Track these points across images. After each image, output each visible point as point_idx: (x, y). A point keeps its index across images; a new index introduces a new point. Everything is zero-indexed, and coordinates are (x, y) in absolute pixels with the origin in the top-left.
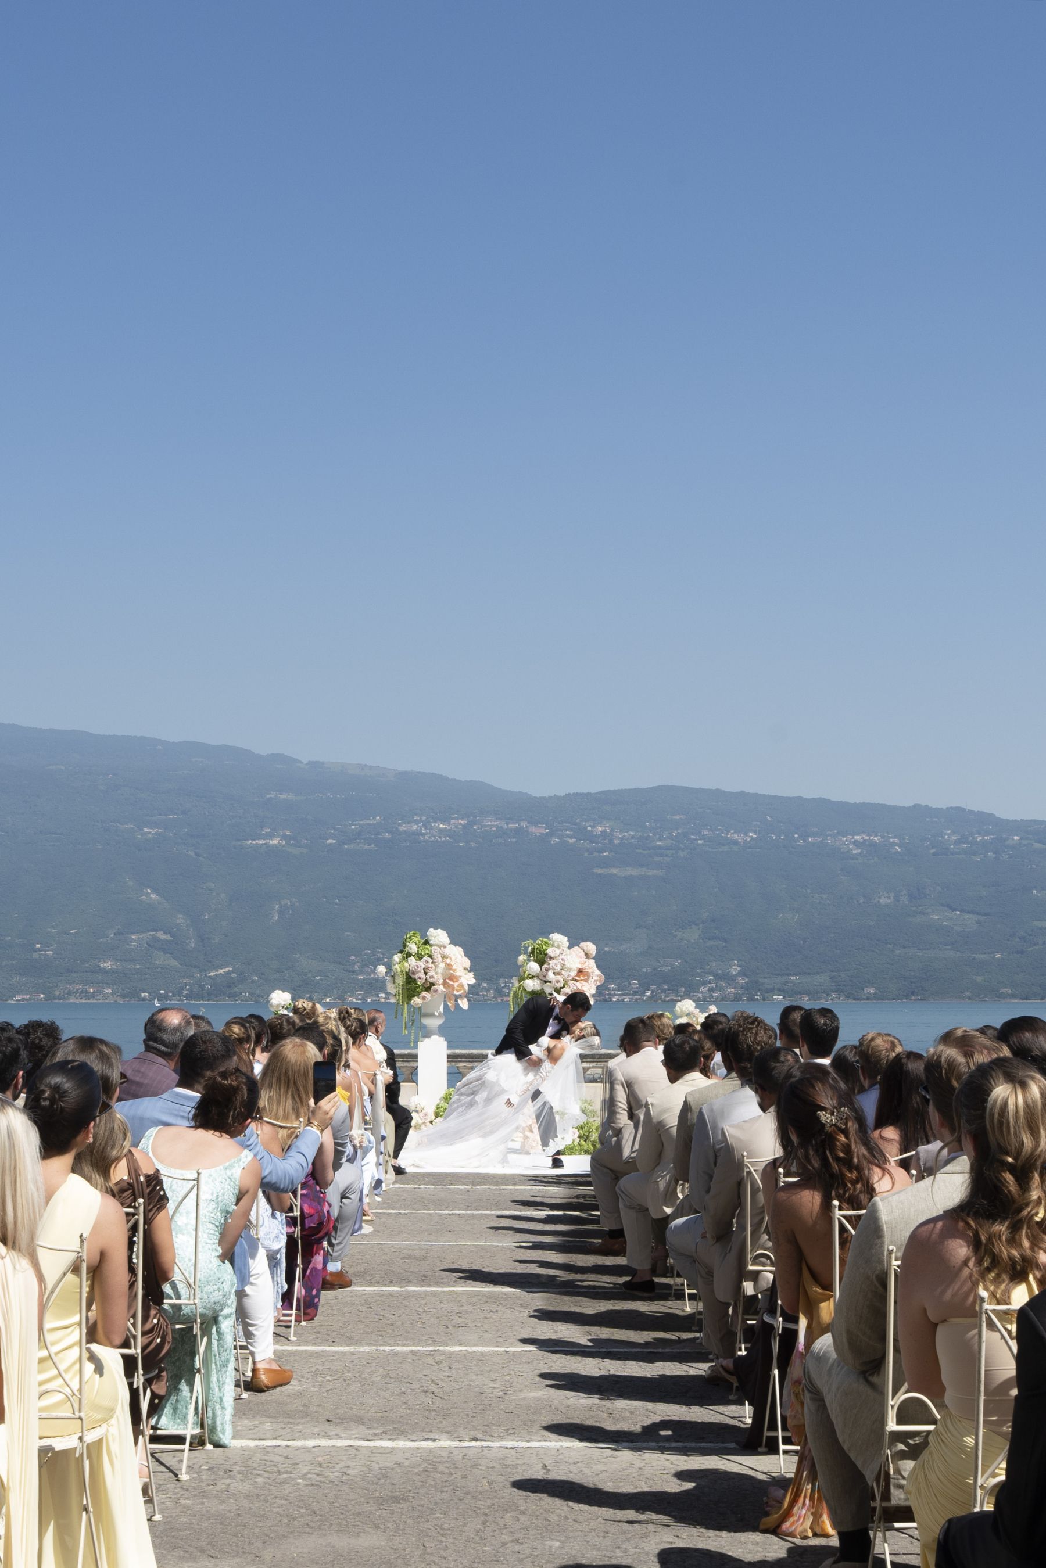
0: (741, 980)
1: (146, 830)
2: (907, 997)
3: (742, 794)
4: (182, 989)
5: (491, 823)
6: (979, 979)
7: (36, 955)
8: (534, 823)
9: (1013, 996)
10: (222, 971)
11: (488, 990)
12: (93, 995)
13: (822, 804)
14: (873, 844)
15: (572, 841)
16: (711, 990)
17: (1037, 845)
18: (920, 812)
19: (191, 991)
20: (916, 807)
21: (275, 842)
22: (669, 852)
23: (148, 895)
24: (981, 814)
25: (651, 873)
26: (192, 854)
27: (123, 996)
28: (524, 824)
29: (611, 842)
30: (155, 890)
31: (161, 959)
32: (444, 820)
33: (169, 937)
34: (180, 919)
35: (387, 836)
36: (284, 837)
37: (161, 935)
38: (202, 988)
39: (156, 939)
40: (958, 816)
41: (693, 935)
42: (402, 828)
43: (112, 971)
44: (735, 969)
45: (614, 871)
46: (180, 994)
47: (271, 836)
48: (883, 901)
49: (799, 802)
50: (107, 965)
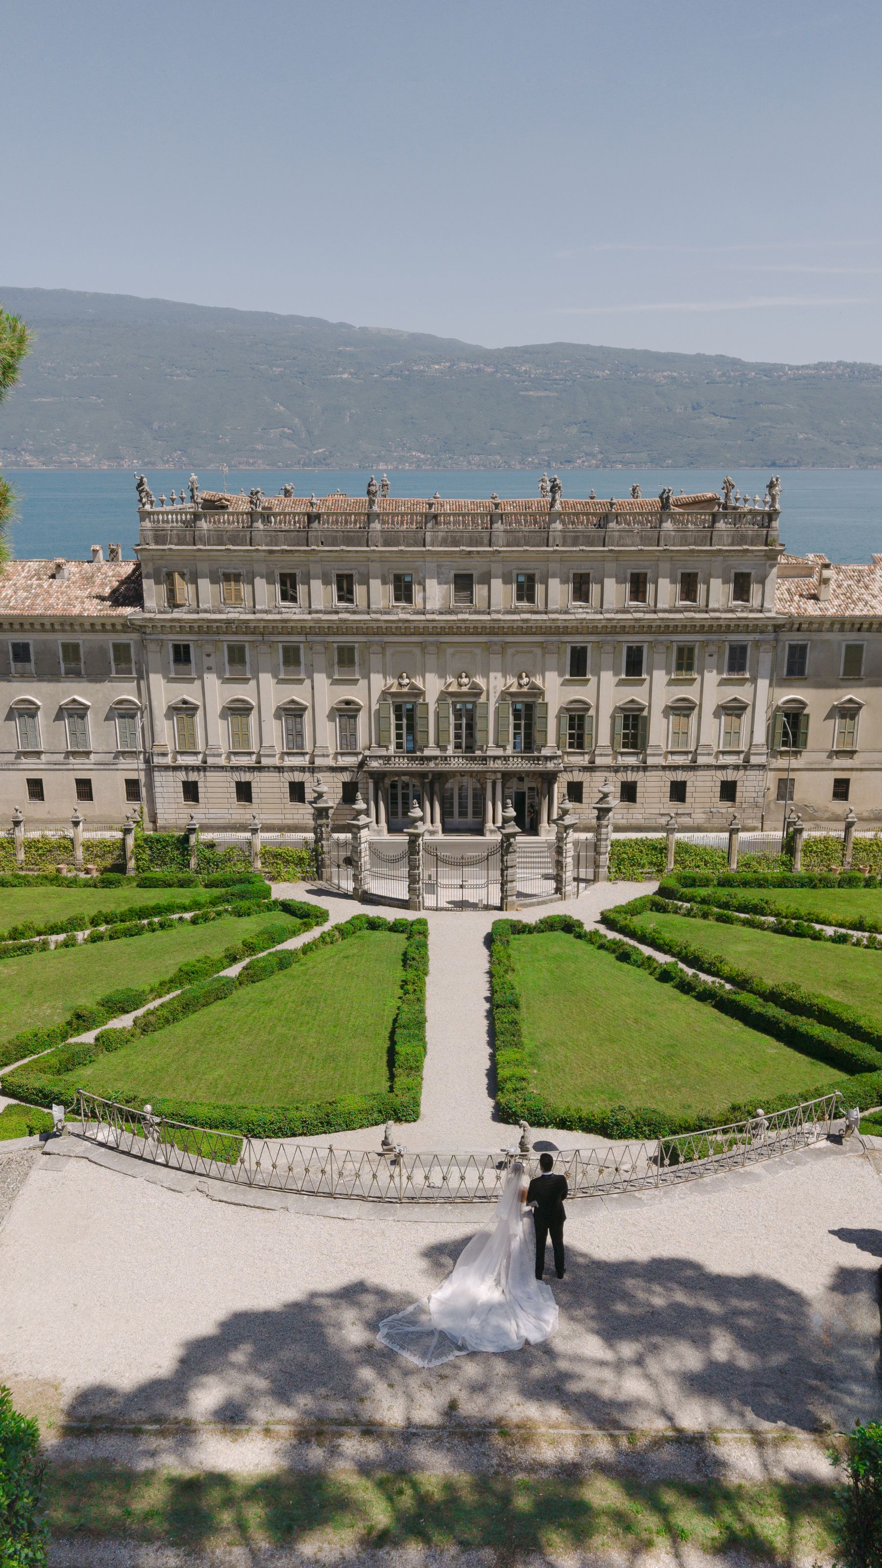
0: (600, 456)
1: (274, 369)
2: (688, 465)
3: (601, 347)
4: (300, 460)
5: (463, 365)
6: (728, 455)
7: (220, 441)
8: (488, 365)
9: (747, 466)
10: (320, 451)
11: (463, 462)
12: (253, 464)
13: (646, 353)
14: (674, 378)
15: (508, 375)
16: (583, 462)
17: (765, 378)
18: (700, 359)
19: (304, 461)
20: (698, 355)
21: (345, 376)
22: (562, 382)
23: (278, 407)
24: (734, 359)
25: (551, 394)
26: (300, 383)
27: (268, 465)
28: (482, 366)
29: (530, 377)
30: (282, 404)
31: (288, 444)
32: (438, 363)
33: (290, 431)
34: (297, 420)
35: (407, 373)
36: (350, 373)
37: (286, 430)
38: (310, 460)
39: (284, 433)
40: (720, 360)
41: (574, 430)
42: (415, 368)
43: (262, 451)
44: (596, 449)
45: (531, 393)
46: (299, 463)
47: (342, 373)
48: (678, 411)
49: (633, 352)
50: (259, 447)
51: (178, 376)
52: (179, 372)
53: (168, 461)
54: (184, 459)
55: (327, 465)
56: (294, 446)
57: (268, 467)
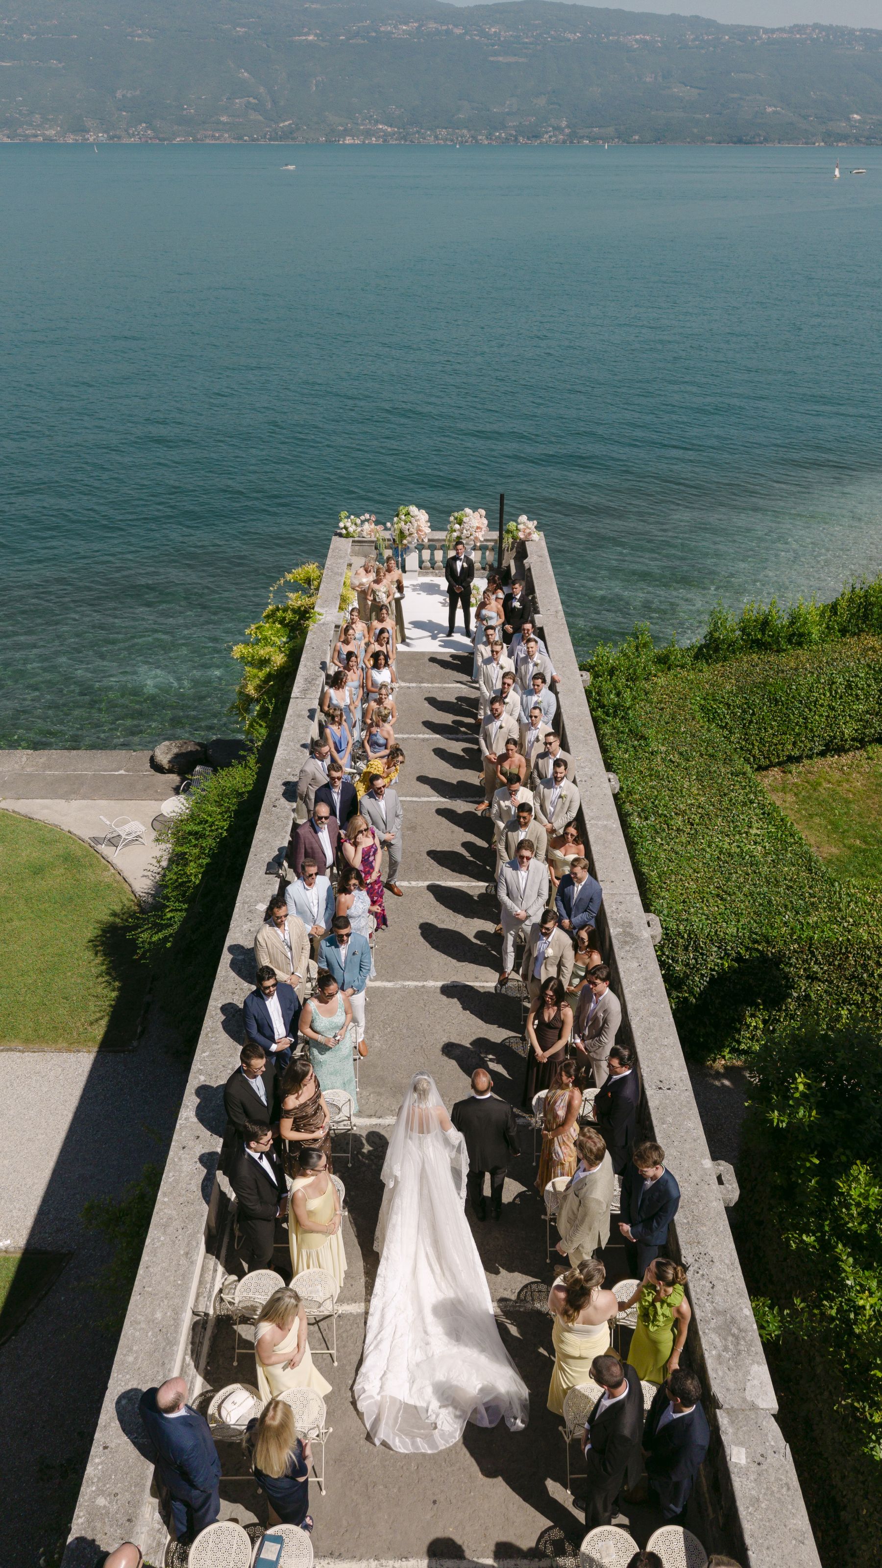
0: (567, 131)
1: (238, 29)
2: (655, 142)
3: (574, 6)
4: (266, 134)
5: (432, 25)
6: (695, 130)
7: (185, 112)
8: (456, 26)
9: (713, 142)
10: (287, 123)
11: (430, 136)
12: (218, 138)
13: (620, 13)
14: (645, 41)
15: (477, 38)
16: (550, 137)
17: (738, 43)
18: (675, 19)
19: (271, 135)
20: (673, 15)
21: (311, 38)
22: (531, 46)
23: (242, 73)
24: (709, 20)
25: (521, 60)
26: (264, 46)
27: (234, 139)
28: (451, 27)
29: (499, 39)
30: (246, 70)
31: (254, 116)
32: (406, 24)
33: (256, 101)
34: (262, 90)
35: (374, 34)
36: (316, 35)
37: (251, 99)
38: (277, 134)
39: (249, 102)
40: (695, 22)
41: (542, 101)
42: (382, 29)
43: (228, 123)
44: (564, 124)
45: (501, 59)
46: (265, 137)
47: (308, 34)
48: (648, 80)
49: (607, 11)
50: (224, 119)
51: (139, 36)
52: (140, 32)
53: (134, 135)
54: (149, 132)
55: (293, 139)
56: (260, 118)
57: (234, 142)
